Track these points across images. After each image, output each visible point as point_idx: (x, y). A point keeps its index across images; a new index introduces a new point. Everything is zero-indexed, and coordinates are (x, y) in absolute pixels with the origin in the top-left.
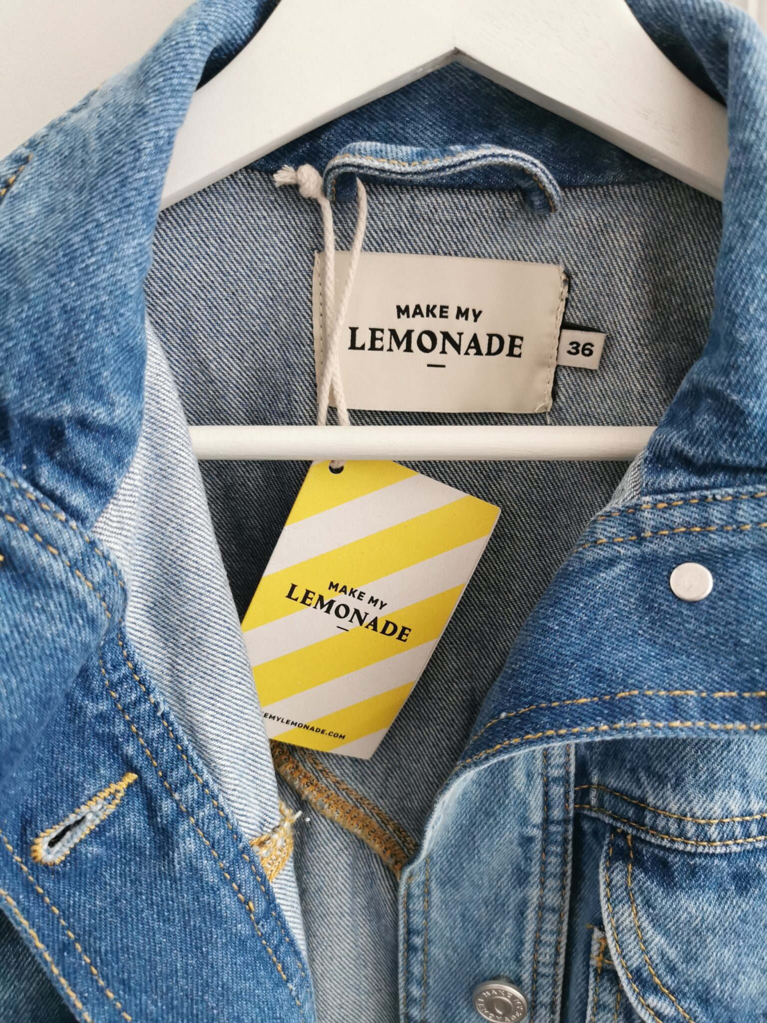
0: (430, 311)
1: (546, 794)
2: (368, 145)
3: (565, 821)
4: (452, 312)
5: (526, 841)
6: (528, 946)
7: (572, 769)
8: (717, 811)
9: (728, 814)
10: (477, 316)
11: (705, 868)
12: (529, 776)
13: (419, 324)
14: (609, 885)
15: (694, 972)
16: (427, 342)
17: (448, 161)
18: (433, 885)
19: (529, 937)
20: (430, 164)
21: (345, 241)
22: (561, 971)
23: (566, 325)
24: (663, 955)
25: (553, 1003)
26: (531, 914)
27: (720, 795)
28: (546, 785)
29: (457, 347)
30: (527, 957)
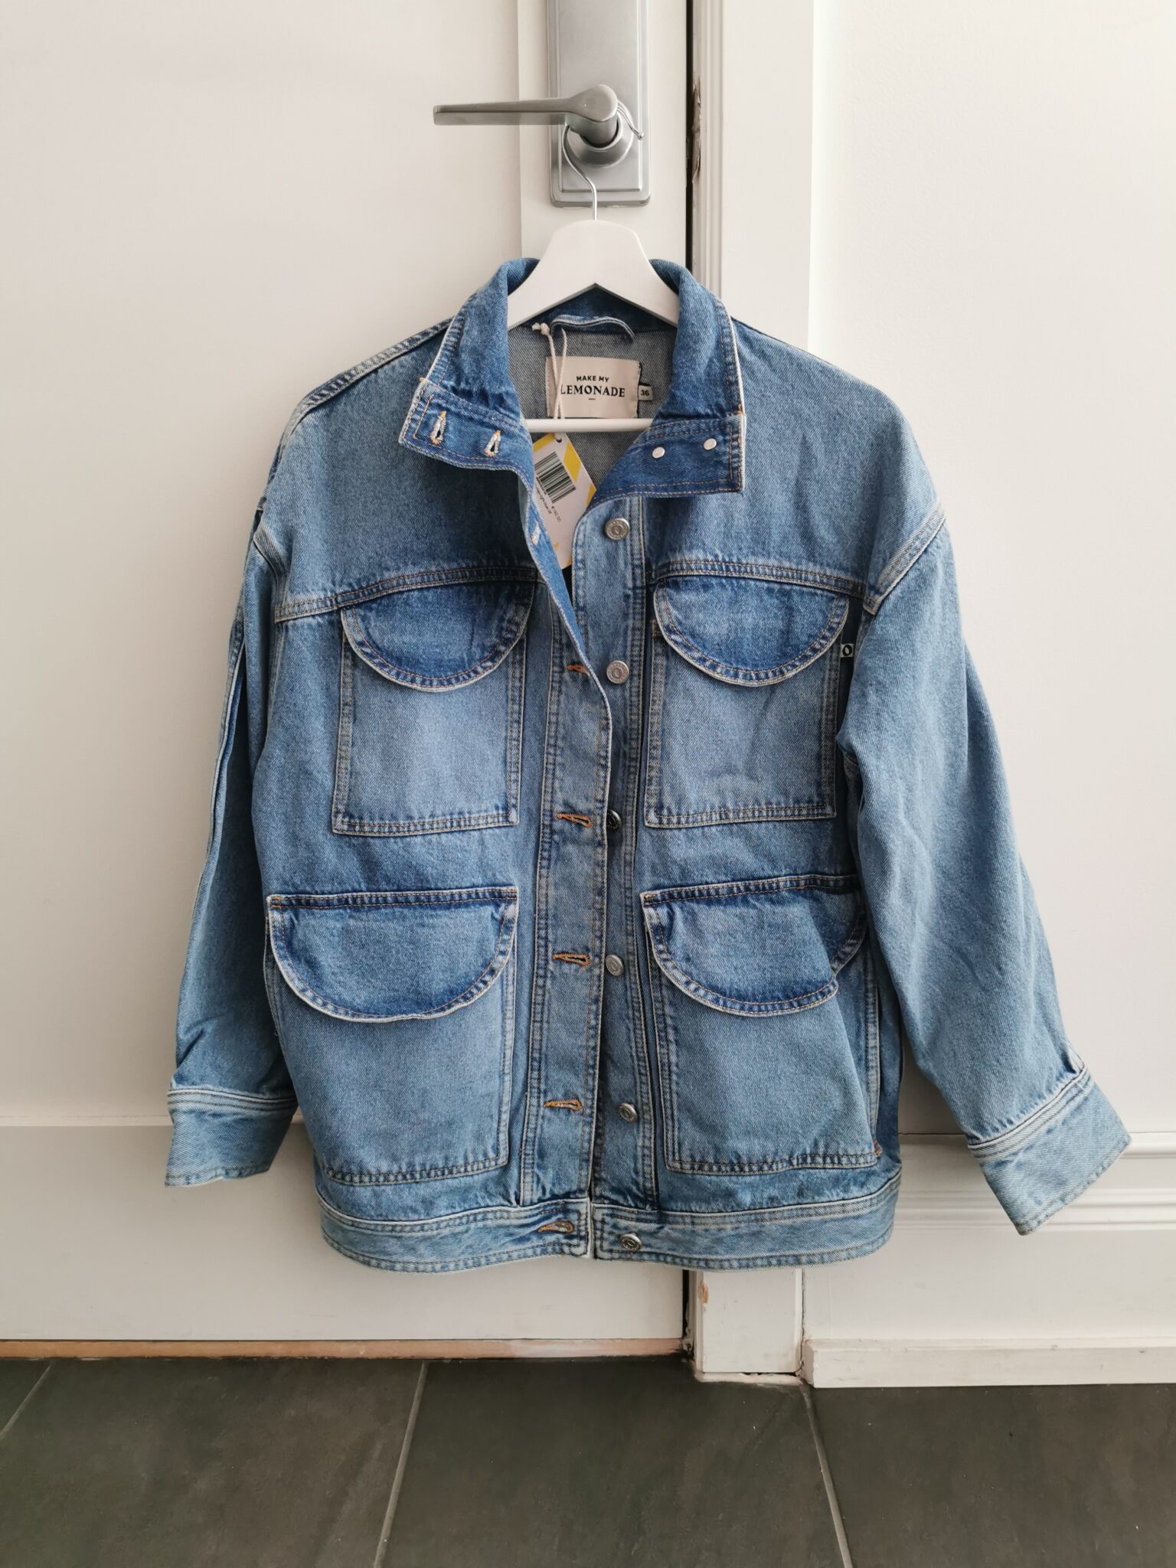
0: (589, 378)
1: (633, 574)
2: (565, 316)
3: (642, 588)
4: (597, 378)
5: (627, 597)
6: (629, 648)
7: (644, 561)
8: (694, 558)
9: (699, 559)
10: (607, 380)
11: (691, 581)
12: (626, 564)
13: (585, 383)
14: (657, 598)
15: (689, 622)
16: (588, 390)
17: (593, 321)
18: (589, 628)
19: (629, 643)
20: (586, 322)
21: (559, 353)
22: (642, 659)
23: (640, 383)
24: (676, 618)
25: (639, 675)
26: (629, 633)
27: (695, 552)
28: (633, 569)
29: (600, 392)
30: (628, 653)
